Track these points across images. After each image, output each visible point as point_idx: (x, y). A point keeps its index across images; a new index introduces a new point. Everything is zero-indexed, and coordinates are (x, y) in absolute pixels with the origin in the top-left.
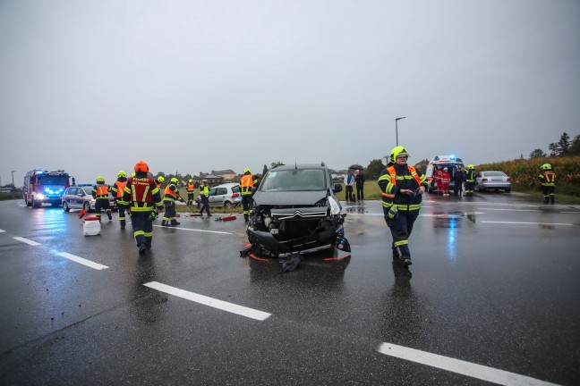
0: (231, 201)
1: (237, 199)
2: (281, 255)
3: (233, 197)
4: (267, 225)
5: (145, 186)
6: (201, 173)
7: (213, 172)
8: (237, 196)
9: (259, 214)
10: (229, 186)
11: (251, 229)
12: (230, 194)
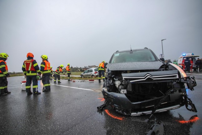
0: (94, 75)
1: (97, 74)
2: (133, 114)
3: (95, 73)
4: (117, 86)
5: (30, 63)
6: (85, 67)
7: (89, 66)
8: (97, 73)
9: (111, 78)
10: (93, 69)
11: (105, 89)
12: (94, 72)
